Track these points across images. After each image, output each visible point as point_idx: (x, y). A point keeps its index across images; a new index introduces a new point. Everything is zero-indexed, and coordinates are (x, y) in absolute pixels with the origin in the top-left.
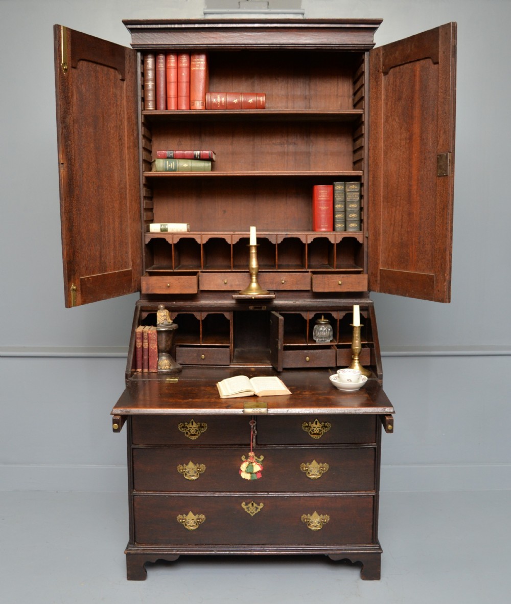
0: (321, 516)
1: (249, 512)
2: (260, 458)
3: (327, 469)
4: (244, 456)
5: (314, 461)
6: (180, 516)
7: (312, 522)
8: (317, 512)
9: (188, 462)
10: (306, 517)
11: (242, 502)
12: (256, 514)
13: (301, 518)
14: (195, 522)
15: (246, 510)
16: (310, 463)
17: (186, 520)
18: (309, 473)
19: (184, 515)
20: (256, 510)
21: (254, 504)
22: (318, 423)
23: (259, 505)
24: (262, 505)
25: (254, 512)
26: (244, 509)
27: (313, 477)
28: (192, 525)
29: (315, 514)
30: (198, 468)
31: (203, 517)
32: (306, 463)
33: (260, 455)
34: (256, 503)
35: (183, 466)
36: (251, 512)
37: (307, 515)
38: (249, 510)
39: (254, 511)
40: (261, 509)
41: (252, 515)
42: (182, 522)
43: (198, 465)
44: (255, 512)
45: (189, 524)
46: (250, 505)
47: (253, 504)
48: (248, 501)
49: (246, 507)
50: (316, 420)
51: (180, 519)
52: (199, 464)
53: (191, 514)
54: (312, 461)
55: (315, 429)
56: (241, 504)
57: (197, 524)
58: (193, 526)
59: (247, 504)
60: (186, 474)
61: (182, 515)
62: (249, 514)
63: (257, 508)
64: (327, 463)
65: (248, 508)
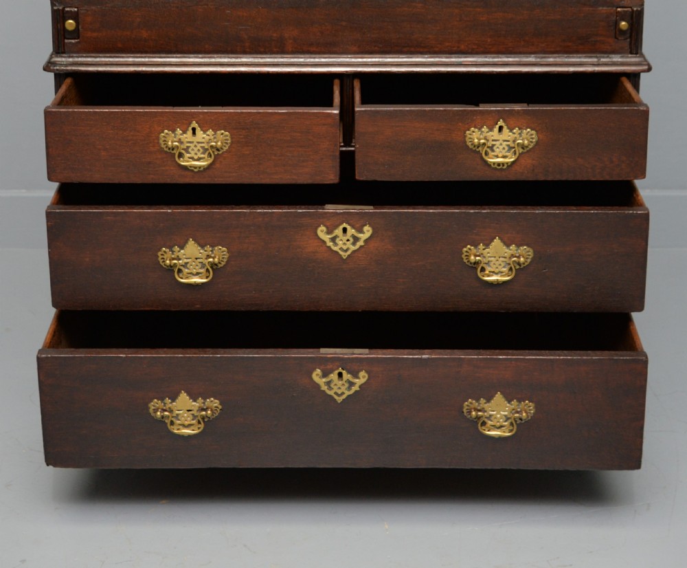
0: (515, 402)
1: (331, 393)
2: (363, 233)
3: (529, 260)
4: (322, 228)
5: (497, 241)
6: (155, 403)
7: (490, 417)
8: (502, 393)
9: (186, 242)
10: (475, 404)
11: (314, 369)
12: (349, 396)
13: (462, 407)
14: (194, 417)
15: (324, 388)
16: (487, 245)
17: (171, 411)
18: (483, 270)
19: (168, 401)
20: (349, 388)
21: (344, 372)
22: (505, 130)
23: (356, 376)
24: (363, 377)
25: (343, 393)
26: (318, 386)
27: (494, 278)
28: (187, 423)
29: (499, 397)
30: (208, 257)
31: (214, 403)
32: (476, 246)
33: (365, 225)
34: (349, 372)
35: (173, 252)
36: (336, 393)
37: (478, 400)
38: (330, 389)
39: (343, 389)
40: (360, 387)
41: (339, 399)
42: (163, 417)
43: (208, 248)
44: (347, 393)
45: (179, 422)
46: (334, 376)
47: (340, 375)
48: (329, 366)
49: (324, 380)
50: (501, 123)
51: (156, 411)
52: (213, 246)
53: (183, 396)
54: (492, 240)
55: (497, 143)
56: (311, 373)
57: (199, 422)
58: (188, 426)
59: (325, 375)
60: (180, 271)
61: (162, 399)
62: (331, 396)
63: (351, 384)
64: (528, 245)
65: (328, 383)
